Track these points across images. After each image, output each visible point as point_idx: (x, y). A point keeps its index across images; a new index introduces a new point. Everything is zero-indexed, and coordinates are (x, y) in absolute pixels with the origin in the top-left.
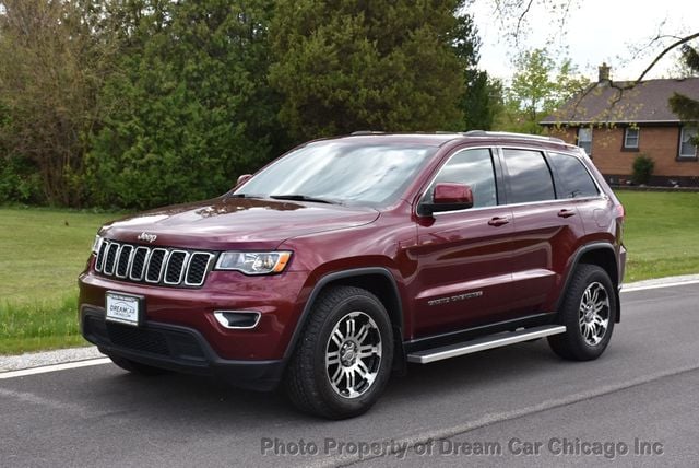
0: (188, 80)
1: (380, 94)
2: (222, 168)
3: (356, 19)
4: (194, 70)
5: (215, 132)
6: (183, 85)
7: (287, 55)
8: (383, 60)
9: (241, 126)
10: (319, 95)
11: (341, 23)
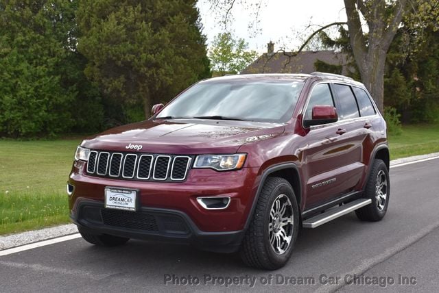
0: (19, 47)
1: (154, 57)
2: (45, 106)
3: (136, 9)
4: (23, 40)
5: (40, 83)
6: (15, 50)
7: (90, 31)
8: (156, 35)
9: (57, 78)
10: (114, 58)
11: (126, 11)
